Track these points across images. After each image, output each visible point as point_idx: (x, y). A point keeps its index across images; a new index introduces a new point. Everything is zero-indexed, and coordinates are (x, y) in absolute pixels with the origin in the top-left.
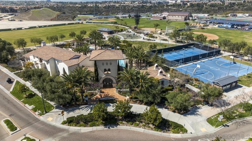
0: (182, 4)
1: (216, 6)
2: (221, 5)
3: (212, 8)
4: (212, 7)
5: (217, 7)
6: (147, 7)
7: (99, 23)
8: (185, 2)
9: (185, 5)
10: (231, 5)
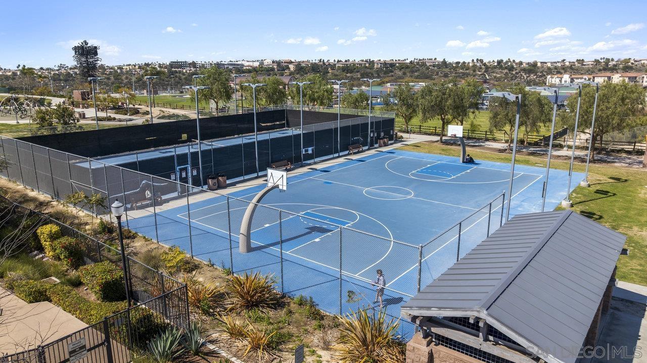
0: (275, 67)
1: (355, 70)
2: (366, 67)
3: (348, 75)
4: (347, 73)
5: (357, 72)
6: (184, 75)
8: (284, 64)
9: (284, 70)
10: (386, 68)
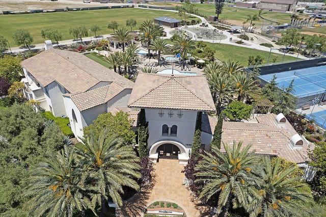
7: (158, 8)
